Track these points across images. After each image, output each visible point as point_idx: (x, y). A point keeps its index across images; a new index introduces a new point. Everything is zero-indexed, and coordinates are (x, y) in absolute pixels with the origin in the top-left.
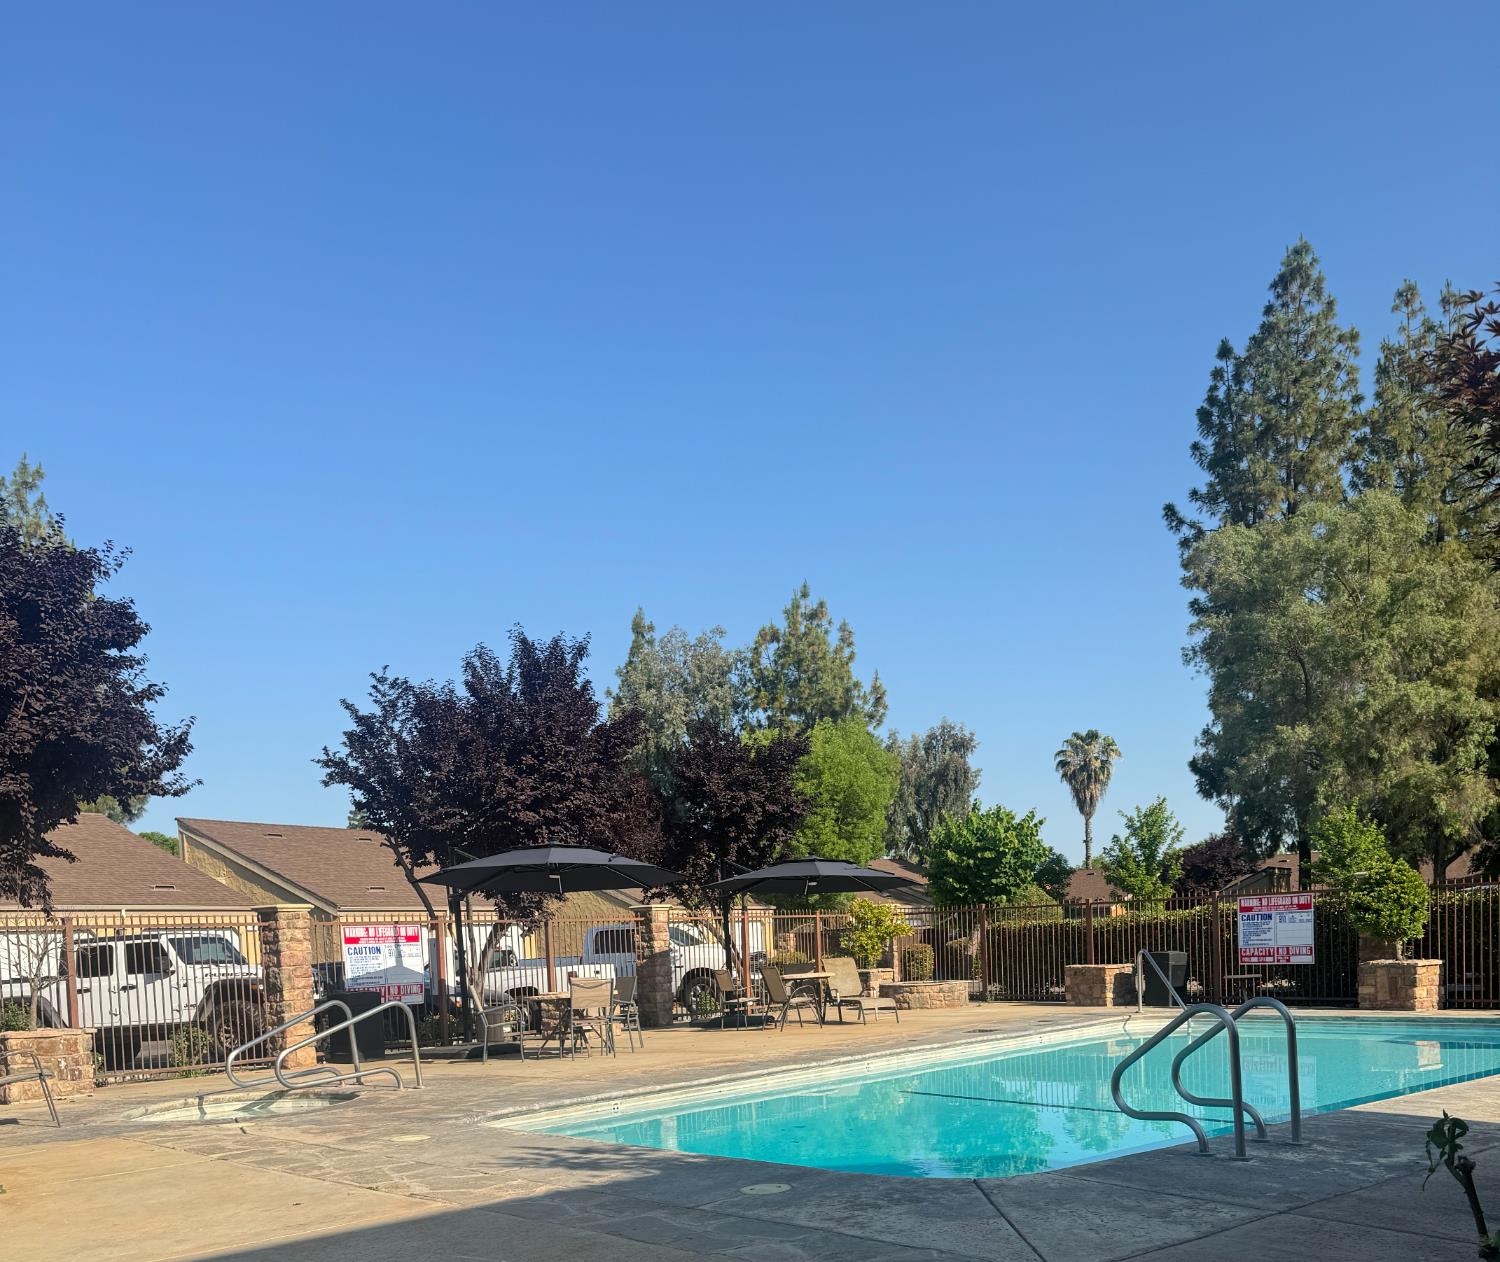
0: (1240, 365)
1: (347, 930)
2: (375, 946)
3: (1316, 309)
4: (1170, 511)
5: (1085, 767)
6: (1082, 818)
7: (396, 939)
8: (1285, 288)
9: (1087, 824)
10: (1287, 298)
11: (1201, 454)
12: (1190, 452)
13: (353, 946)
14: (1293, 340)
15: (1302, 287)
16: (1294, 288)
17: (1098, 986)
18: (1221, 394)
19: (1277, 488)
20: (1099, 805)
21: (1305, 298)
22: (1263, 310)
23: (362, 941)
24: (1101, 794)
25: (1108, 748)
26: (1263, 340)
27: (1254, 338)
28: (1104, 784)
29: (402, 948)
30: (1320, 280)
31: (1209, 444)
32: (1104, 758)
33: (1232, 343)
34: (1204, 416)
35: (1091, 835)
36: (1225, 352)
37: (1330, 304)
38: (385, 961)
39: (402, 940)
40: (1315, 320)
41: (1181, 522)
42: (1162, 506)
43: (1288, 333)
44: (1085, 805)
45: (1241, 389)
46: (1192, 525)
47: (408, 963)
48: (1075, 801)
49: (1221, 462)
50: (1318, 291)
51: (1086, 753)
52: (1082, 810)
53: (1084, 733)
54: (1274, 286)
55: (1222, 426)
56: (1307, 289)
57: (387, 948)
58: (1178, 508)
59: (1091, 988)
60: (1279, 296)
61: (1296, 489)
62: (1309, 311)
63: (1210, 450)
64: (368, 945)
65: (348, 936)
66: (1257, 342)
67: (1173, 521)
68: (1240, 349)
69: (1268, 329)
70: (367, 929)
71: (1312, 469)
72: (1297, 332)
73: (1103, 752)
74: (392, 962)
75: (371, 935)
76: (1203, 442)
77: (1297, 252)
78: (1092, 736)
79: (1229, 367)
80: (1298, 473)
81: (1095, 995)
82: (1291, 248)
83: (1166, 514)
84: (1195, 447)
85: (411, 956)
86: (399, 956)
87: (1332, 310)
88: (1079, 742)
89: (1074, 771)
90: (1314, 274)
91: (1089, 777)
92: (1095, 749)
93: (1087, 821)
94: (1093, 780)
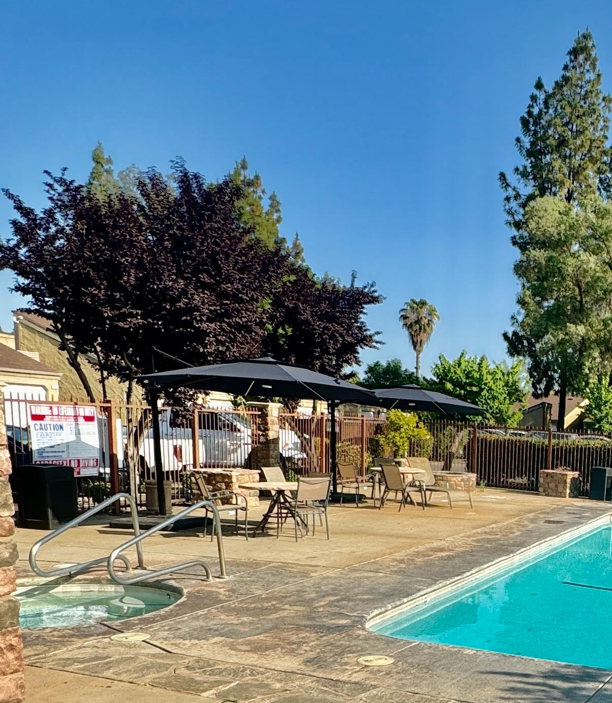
0: (549, 97)
1: (33, 408)
2: (59, 423)
3: (591, 76)
4: (502, 175)
5: (418, 322)
6: (415, 353)
7: (76, 417)
8: (576, 58)
9: (417, 358)
10: (576, 64)
11: (521, 146)
12: (515, 142)
13: (38, 422)
14: (578, 90)
15: (586, 59)
16: (581, 58)
17: (562, 485)
18: (535, 111)
19: (565, 180)
20: (425, 346)
21: (587, 67)
22: (563, 66)
23: (47, 419)
24: (427, 340)
25: (431, 312)
26: (562, 86)
27: (556, 83)
28: (429, 335)
29: (80, 427)
30: (595, 59)
31: (527, 141)
32: (430, 319)
33: (543, 81)
34: (525, 123)
35: (420, 364)
36: (539, 86)
37: (599, 75)
38: (67, 436)
39: (81, 420)
40: (591, 83)
41: (508, 185)
42: (499, 173)
43: (576, 86)
44: (416, 344)
45: (547, 112)
46: (514, 189)
47: (84, 438)
48: (411, 341)
49: (534, 153)
50: (594, 65)
51: (418, 313)
52: (415, 348)
53: (418, 300)
54: (570, 53)
55: (536, 132)
56: (589, 62)
57: (69, 425)
58: (507, 176)
59: (556, 486)
60: (571, 61)
61: (573, 183)
62: (588, 76)
63: (528, 145)
64: (52, 423)
65: (34, 413)
66: (559, 86)
67: (504, 183)
68: (549, 87)
69: (566, 79)
70: (51, 408)
71: (584, 173)
72: (581, 87)
73: (429, 314)
74: (72, 438)
75: (54, 413)
76: (523, 138)
77: (584, 37)
78: (423, 303)
79: (542, 97)
80: (575, 173)
81: (559, 491)
82: (581, 33)
83: (500, 178)
84: (518, 140)
85: (88, 433)
86: (78, 433)
87: (599, 80)
88: (415, 305)
89: (411, 323)
90: (593, 53)
91: (420, 328)
92: (424, 312)
93: (418, 355)
94: (422, 331)
